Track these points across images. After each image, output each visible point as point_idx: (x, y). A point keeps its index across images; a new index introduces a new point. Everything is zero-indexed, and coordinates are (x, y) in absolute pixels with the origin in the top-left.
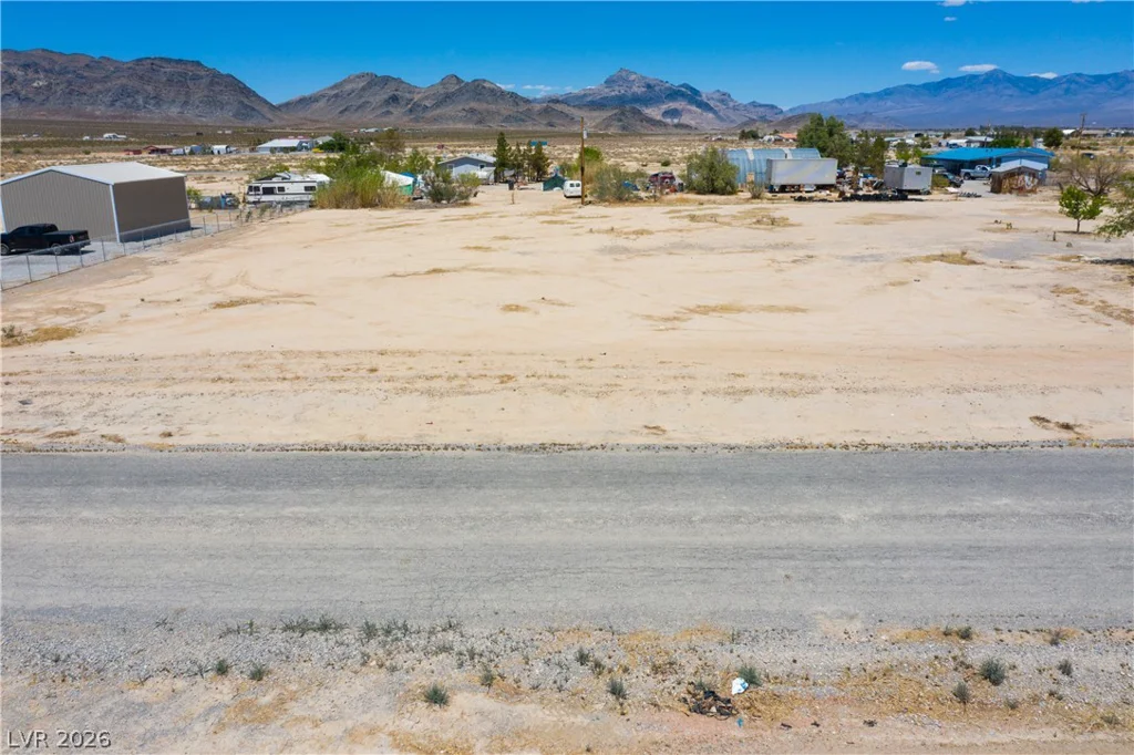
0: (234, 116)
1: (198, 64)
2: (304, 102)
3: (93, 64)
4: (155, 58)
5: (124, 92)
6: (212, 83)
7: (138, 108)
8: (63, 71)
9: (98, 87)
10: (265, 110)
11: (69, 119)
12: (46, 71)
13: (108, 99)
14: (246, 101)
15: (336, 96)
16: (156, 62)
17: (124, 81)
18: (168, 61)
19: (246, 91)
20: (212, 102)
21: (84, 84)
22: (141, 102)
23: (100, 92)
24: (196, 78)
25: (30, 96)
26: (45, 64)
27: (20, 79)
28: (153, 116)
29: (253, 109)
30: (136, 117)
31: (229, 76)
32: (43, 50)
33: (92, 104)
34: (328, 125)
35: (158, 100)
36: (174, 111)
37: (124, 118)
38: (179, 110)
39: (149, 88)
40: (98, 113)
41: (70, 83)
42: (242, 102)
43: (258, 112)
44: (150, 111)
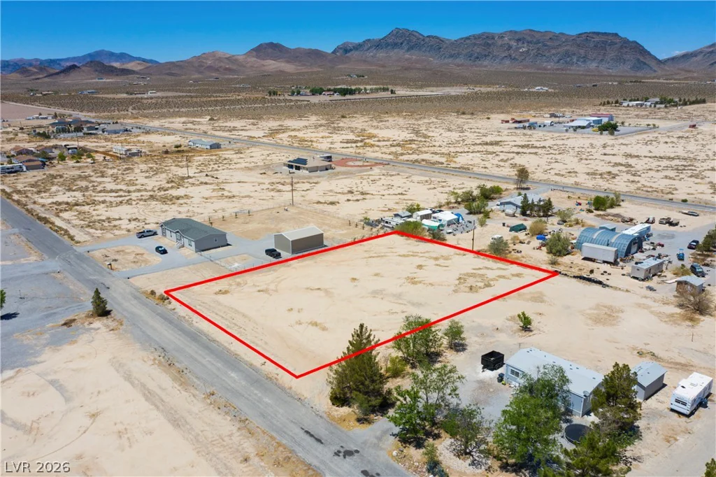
0: (631, 68)
1: (616, 35)
2: (686, 57)
3: (555, 37)
4: (590, 33)
5: (567, 54)
6: (622, 47)
7: (572, 64)
8: (538, 42)
9: (553, 51)
10: (652, 64)
11: (533, 71)
12: (528, 42)
13: (556, 59)
14: (642, 59)
15: (712, 52)
16: (590, 35)
17: (568, 48)
18: (598, 34)
19: (644, 52)
20: (619, 59)
21: (546, 49)
22: (575, 60)
23: (554, 54)
24: (613, 44)
25: (517, 57)
26: (529, 39)
27: (514, 47)
28: (578, 69)
29: (645, 64)
30: (570, 70)
31: (635, 42)
32: (530, 30)
33: (547, 62)
34: (695, 75)
35: (585, 59)
36: (593, 65)
37: (563, 70)
38: (596, 65)
39: (582, 52)
40: (549, 67)
41: (538, 49)
42: (638, 60)
43: (648, 65)
44: (579, 66)
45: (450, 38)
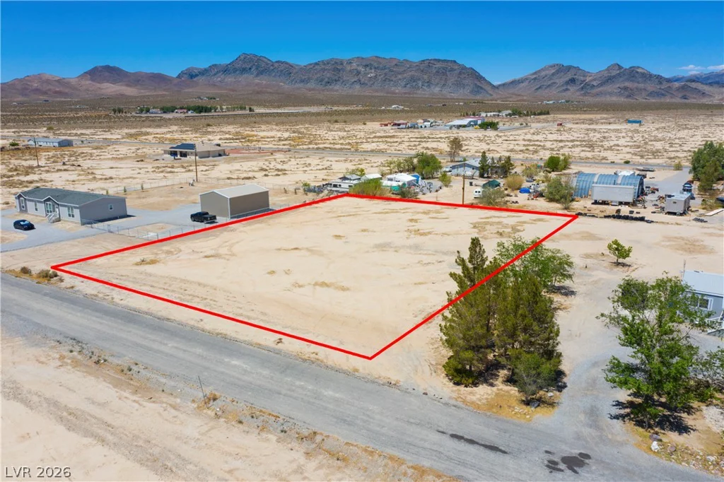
0: (470, 92)
1: (455, 62)
2: (514, 83)
3: (399, 64)
4: (431, 60)
5: (413, 79)
6: (460, 73)
7: (418, 88)
8: (384, 68)
9: (400, 77)
10: (488, 88)
11: (382, 95)
12: (375, 68)
13: (403, 84)
14: (478, 84)
15: (535, 79)
16: (432, 62)
17: (413, 73)
18: (439, 61)
19: (480, 78)
20: (459, 84)
21: (393, 75)
22: (420, 85)
23: (400, 79)
24: (452, 70)
25: (366, 82)
26: (376, 65)
27: (362, 73)
28: (424, 93)
29: (481, 88)
30: (416, 93)
31: (472, 68)
32: (376, 57)
33: (395, 86)
34: (525, 98)
35: (429, 83)
36: (437, 90)
37: (409, 94)
38: (439, 89)
39: (425, 77)
40: (397, 91)
41: (386, 74)
42: (476, 84)
43: (485, 90)
44: (424, 90)
45: (299, 63)
